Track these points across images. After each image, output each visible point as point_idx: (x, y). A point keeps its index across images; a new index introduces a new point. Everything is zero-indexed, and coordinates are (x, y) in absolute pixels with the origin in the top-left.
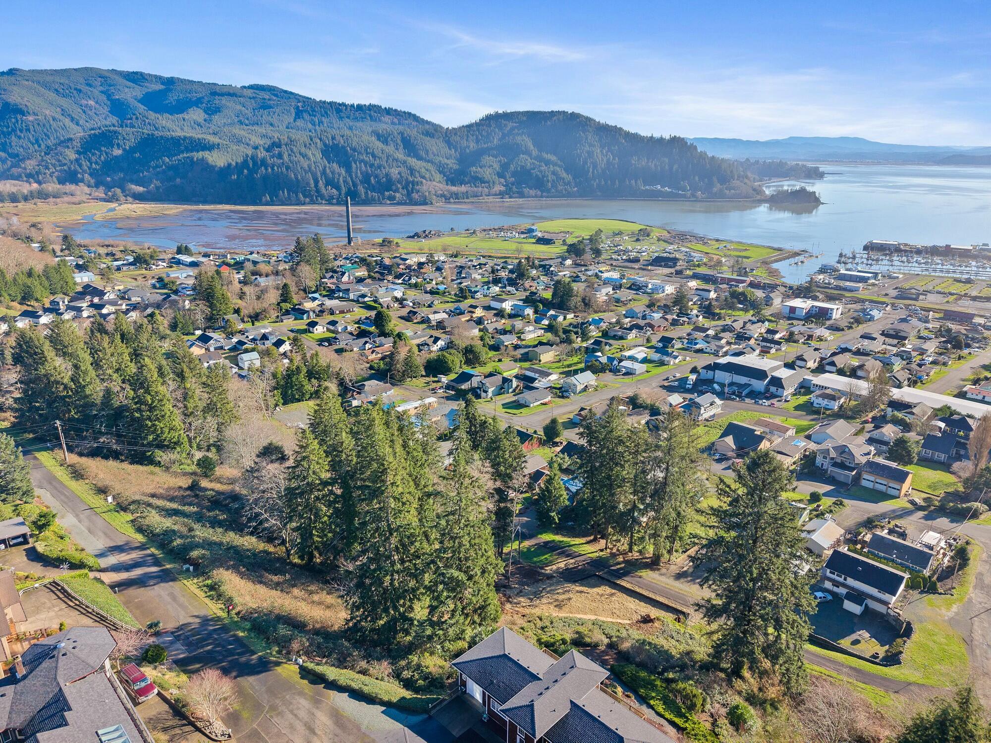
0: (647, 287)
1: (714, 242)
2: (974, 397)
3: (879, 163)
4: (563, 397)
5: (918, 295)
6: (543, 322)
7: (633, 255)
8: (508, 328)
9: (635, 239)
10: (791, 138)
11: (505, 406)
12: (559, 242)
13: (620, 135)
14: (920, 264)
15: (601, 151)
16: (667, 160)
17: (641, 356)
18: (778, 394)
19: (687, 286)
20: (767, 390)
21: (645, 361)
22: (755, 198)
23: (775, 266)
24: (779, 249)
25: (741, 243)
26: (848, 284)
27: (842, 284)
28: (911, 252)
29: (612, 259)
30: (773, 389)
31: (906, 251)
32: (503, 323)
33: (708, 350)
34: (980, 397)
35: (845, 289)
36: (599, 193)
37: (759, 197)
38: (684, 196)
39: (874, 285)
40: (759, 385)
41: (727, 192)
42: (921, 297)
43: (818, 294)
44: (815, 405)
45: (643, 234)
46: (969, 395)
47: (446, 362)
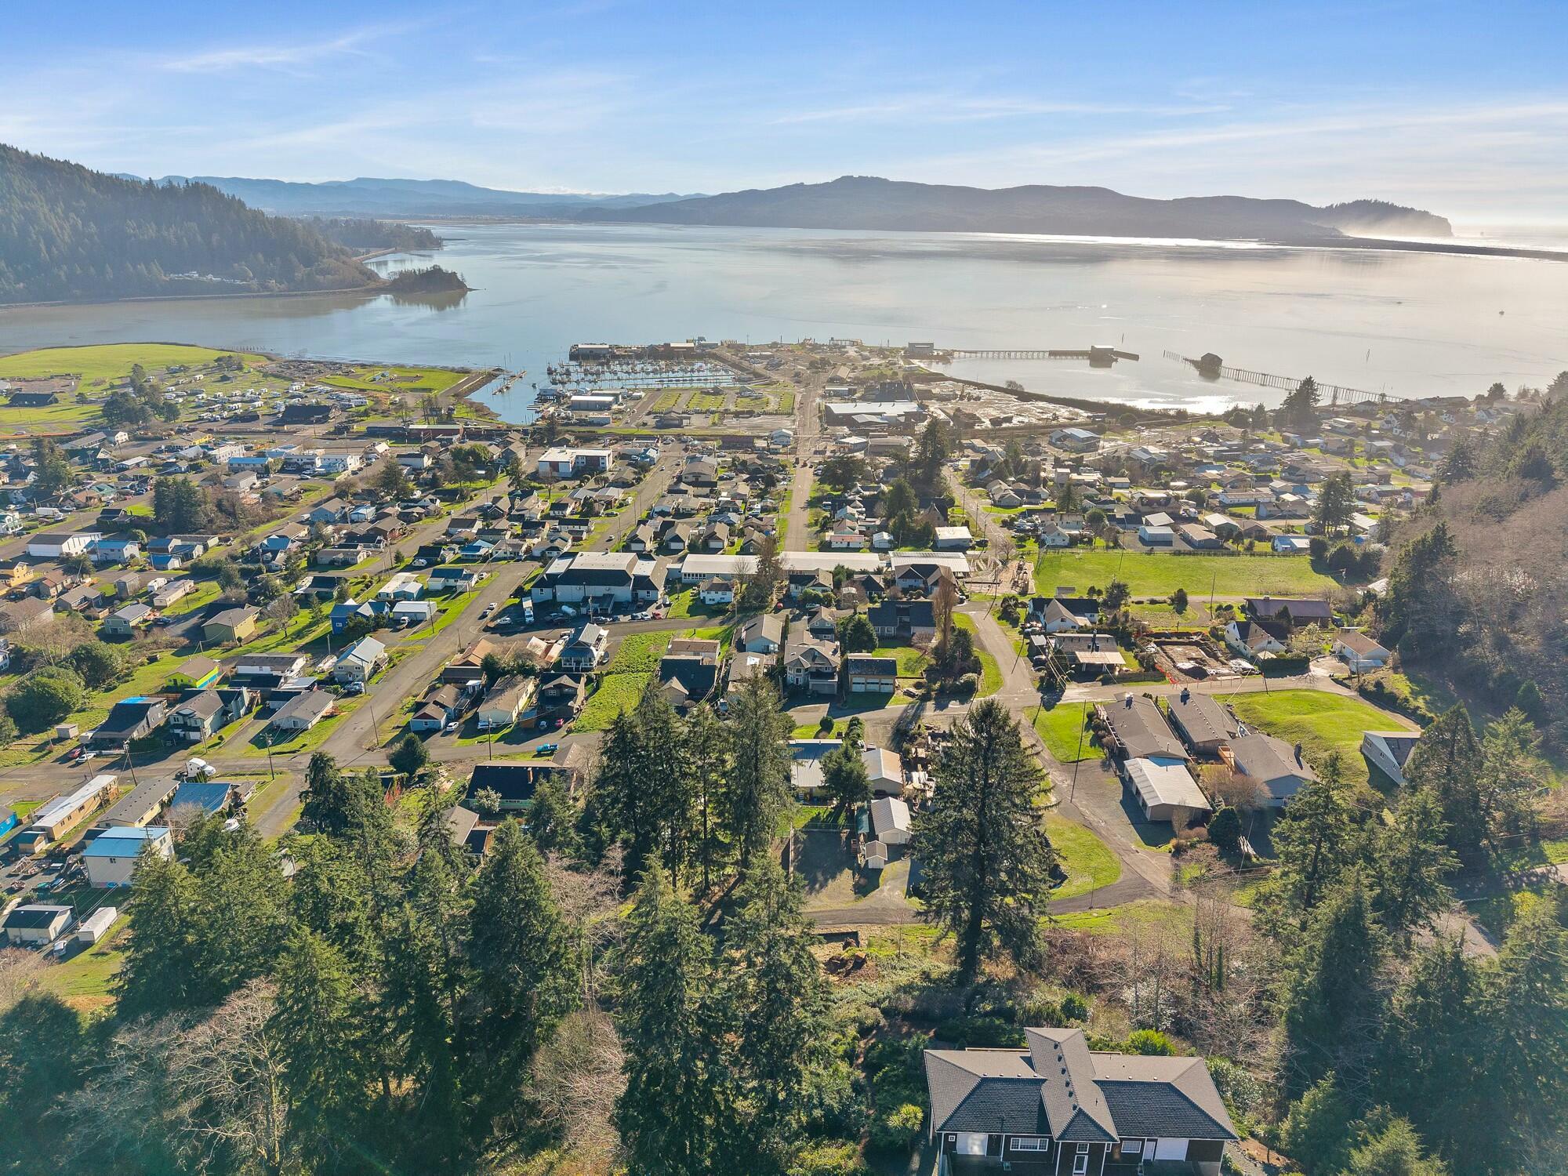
0: (313, 464)
1: (360, 371)
2: (839, 545)
3: (501, 221)
4: (350, 694)
5: (681, 419)
6: (170, 565)
7: (239, 408)
8: (110, 591)
9: (218, 376)
10: (359, 180)
11: (259, 742)
12: (67, 398)
13: (83, 179)
14: (648, 373)
15: (52, 210)
16: (194, 225)
17: (413, 588)
18: (650, 598)
19: (376, 452)
20: (635, 596)
21: (424, 594)
22: (366, 286)
23: (475, 397)
24: (465, 371)
25: (402, 366)
26: (592, 415)
27: (583, 414)
28: (630, 357)
29: (201, 419)
30: (642, 593)
31: (624, 357)
32: (90, 585)
33: (501, 554)
34: (845, 545)
35: (591, 423)
36: (78, 292)
37: (372, 285)
38: (248, 289)
39: (620, 412)
40: (623, 593)
41: (320, 278)
42: (685, 422)
43: (567, 436)
44: (707, 602)
45: (226, 367)
46: (834, 545)
47: (52, 696)
